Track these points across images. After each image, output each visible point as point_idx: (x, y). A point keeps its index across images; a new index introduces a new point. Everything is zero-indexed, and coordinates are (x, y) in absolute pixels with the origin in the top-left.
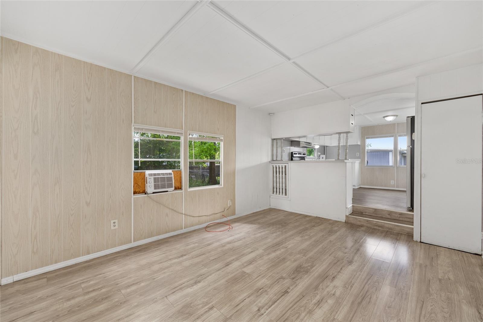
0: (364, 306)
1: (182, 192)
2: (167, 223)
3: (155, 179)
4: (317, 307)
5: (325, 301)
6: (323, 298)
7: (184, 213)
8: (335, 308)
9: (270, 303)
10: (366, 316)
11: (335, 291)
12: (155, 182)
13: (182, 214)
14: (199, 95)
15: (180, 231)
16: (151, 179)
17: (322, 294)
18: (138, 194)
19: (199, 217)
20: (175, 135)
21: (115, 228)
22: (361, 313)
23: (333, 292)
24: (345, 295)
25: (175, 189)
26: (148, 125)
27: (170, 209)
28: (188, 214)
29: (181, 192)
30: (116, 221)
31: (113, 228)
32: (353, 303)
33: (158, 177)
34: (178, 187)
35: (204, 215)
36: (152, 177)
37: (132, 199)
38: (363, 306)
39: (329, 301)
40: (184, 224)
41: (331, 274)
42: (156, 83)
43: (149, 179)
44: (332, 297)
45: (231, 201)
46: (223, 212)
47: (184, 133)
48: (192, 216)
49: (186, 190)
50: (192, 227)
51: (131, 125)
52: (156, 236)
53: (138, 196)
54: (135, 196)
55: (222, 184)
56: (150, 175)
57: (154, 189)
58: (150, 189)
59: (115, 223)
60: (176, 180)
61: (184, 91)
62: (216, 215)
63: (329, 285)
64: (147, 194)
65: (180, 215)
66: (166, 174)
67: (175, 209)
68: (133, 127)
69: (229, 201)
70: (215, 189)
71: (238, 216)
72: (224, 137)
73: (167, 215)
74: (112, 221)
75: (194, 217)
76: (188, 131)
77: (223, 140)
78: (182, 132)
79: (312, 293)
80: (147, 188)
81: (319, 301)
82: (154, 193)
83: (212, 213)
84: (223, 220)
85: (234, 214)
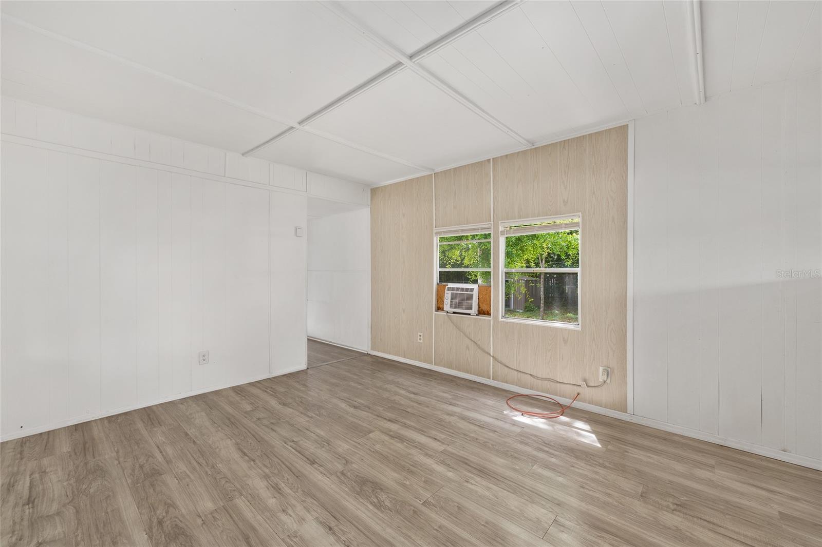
0: (238, 541)
1: (490, 320)
2: (467, 359)
3: (452, 294)
4: (271, 485)
5: (276, 496)
6: (283, 495)
7: (492, 355)
8: (257, 503)
9: (298, 449)
10: (220, 533)
11: (291, 516)
12: (452, 298)
15: (486, 380)
16: (448, 293)
17: (292, 497)
18: (441, 310)
19: (519, 373)
22: (229, 530)
23: (290, 511)
24: (276, 526)
25: (479, 314)
26: (448, 226)
27: (471, 340)
28: (500, 360)
29: (488, 320)
30: (422, 334)
31: (419, 341)
32: (253, 529)
33: (456, 292)
35: (529, 373)
36: (450, 292)
37: (435, 314)
38: (240, 540)
39: (274, 500)
40: (493, 373)
41: (341, 527)
42: (456, 169)
44: (279, 507)
45: (609, 370)
46: (578, 388)
47: (492, 227)
48: (505, 366)
49: (496, 318)
50: (506, 384)
51: (432, 230)
52: (455, 370)
53: (440, 313)
54: (437, 313)
55: (580, 324)
56: (449, 289)
57: (451, 307)
58: (447, 307)
59: (420, 336)
60: (484, 301)
61: (491, 160)
62: (558, 384)
63: (309, 512)
64: (447, 313)
65: (486, 354)
66: (467, 290)
67: (479, 343)
68: (434, 231)
69: (601, 369)
70: (556, 329)
71: (634, 420)
72: (583, 217)
73: (468, 348)
74: (419, 334)
75: (509, 368)
76: (500, 222)
77: (581, 226)
78: (490, 225)
79: (299, 486)
80: (445, 305)
81: (280, 489)
82: (454, 313)
83: (548, 377)
84: (577, 404)
85: (624, 409)
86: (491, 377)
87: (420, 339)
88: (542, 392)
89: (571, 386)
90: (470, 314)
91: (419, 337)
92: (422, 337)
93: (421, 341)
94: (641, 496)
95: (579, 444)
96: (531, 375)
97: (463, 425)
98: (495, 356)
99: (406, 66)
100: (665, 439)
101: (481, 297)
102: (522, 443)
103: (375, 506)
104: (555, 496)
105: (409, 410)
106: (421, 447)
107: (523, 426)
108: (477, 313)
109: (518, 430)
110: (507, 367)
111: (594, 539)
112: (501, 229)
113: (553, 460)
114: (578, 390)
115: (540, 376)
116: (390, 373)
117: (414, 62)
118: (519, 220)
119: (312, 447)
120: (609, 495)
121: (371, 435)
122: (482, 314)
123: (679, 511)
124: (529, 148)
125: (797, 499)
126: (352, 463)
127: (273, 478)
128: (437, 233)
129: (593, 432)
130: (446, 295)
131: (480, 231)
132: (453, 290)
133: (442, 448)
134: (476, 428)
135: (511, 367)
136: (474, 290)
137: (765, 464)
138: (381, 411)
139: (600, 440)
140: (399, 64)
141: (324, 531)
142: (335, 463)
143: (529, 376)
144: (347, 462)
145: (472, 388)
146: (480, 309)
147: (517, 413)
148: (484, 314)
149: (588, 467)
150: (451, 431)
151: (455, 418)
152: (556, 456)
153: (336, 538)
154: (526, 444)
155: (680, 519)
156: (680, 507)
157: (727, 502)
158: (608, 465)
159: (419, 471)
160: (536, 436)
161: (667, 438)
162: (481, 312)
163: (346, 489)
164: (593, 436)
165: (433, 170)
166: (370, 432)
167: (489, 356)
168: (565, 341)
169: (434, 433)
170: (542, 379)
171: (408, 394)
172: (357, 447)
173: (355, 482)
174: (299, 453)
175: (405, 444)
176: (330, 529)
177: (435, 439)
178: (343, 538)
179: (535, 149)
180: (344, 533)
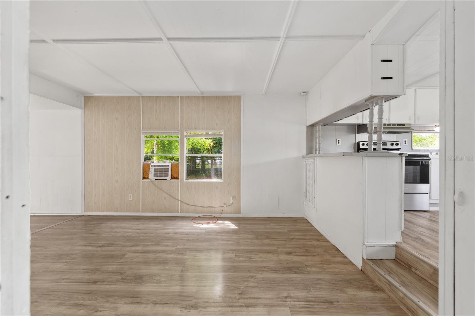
1: (179, 182)
2: (165, 205)
3: (155, 169)
4: (70, 306)
5: (81, 308)
6: (88, 306)
7: (180, 200)
12: (155, 171)
13: (179, 200)
14: (195, 96)
15: (177, 214)
16: (152, 169)
17: (96, 303)
18: (147, 179)
19: (195, 207)
20: (172, 134)
21: (131, 200)
23: (102, 309)
26: (152, 129)
27: (167, 194)
28: (184, 202)
29: (177, 182)
30: (131, 195)
31: (129, 199)
33: (158, 168)
34: (177, 177)
35: (200, 205)
36: (153, 168)
37: (141, 182)
39: (82, 311)
40: (181, 209)
41: (145, 299)
42: (157, 97)
43: (151, 169)
44: (91, 311)
45: (234, 197)
46: (222, 208)
47: (180, 132)
48: (187, 204)
49: (182, 180)
50: (188, 214)
51: (140, 131)
52: (157, 212)
53: (145, 181)
54: (143, 181)
55: (223, 179)
56: (152, 166)
57: (154, 176)
58: (151, 176)
59: (131, 196)
60: (175, 172)
61: (180, 97)
62: (214, 208)
63: (116, 303)
64: (151, 180)
65: (176, 200)
66: (164, 166)
67: (172, 195)
68: (141, 132)
69: (231, 197)
70: (213, 183)
71: (243, 216)
72: (224, 132)
73: (165, 198)
74: (129, 195)
75: (190, 205)
76: (184, 130)
77: (223, 135)
78: (178, 131)
79: (96, 297)
80: (150, 175)
81: (81, 304)
82: (156, 180)
83: (209, 206)
84: (223, 215)
85: (239, 212)
86: (180, 212)
87: (131, 198)
88: (206, 213)
89: (219, 208)
90: (166, 180)
91: (129, 197)
92: (132, 197)
93: (132, 199)
94: (256, 238)
95: (230, 229)
96: (201, 206)
97: (176, 236)
98: (181, 200)
99: (164, 42)
100: (254, 220)
101: (173, 170)
102: (209, 235)
103: (157, 283)
104: (231, 248)
105: (141, 238)
106: (163, 252)
107: (205, 229)
108: (171, 179)
109: (204, 231)
110: (188, 205)
111: (250, 256)
112: (185, 134)
113: (224, 237)
114: (222, 209)
115: (205, 206)
116: (111, 223)
117: (169, 42)
118: (195, 130)
119: (86, 276)
120: (247, 241)
121: (126, 256)
122: (174, 179)
123: (267, 239)
124: (200, 95)
125: (289, 226)
126: (125, 272)
127: (67, 302)
128: (143, 133)
129: (233, 224)
130: (150, 170)
131: (173, 134)
132: (155, 167)
133: (174, 248)
134: (185, 235)
135: (191, 204)
136: (169, 166)
137: (280, 219)
138: (123, 243)
139: (236, 226)
140: (160, 39)
141: (135, 305)
142: (113, 277)
143: (200, 207)
144: (121, 274)
145: (171, 220)
146: (172, 176)
147: (200, 225)
148: (175, 179)
149: (237, 235)
150: (173, 240)
151: (171, 234)
152: (224, 236)
153: (145, 304)
154: (211, 235)
155: (268, 241)
156: (267, 237)
157: (277, 232)
158: (242, 233)
159: (169, 261)
160: (213, 231)
161: (255, 219)
162: (173, 178)
163: (133, 284)
164: (233, 225)
165: (141, 94)
166: (125, 255)
167: (178, 201)
168: (217, 188)
169: (165, 244)
170: (206, 207)
171: (133, 231)
172: (122, 265)
173: (135, 279)
174: (77, 282)
175: (152, 253)
176: (138, 303)
177: (168, 246)
178: (149, 302)
179: (203, 97)
180: (148, 300)
